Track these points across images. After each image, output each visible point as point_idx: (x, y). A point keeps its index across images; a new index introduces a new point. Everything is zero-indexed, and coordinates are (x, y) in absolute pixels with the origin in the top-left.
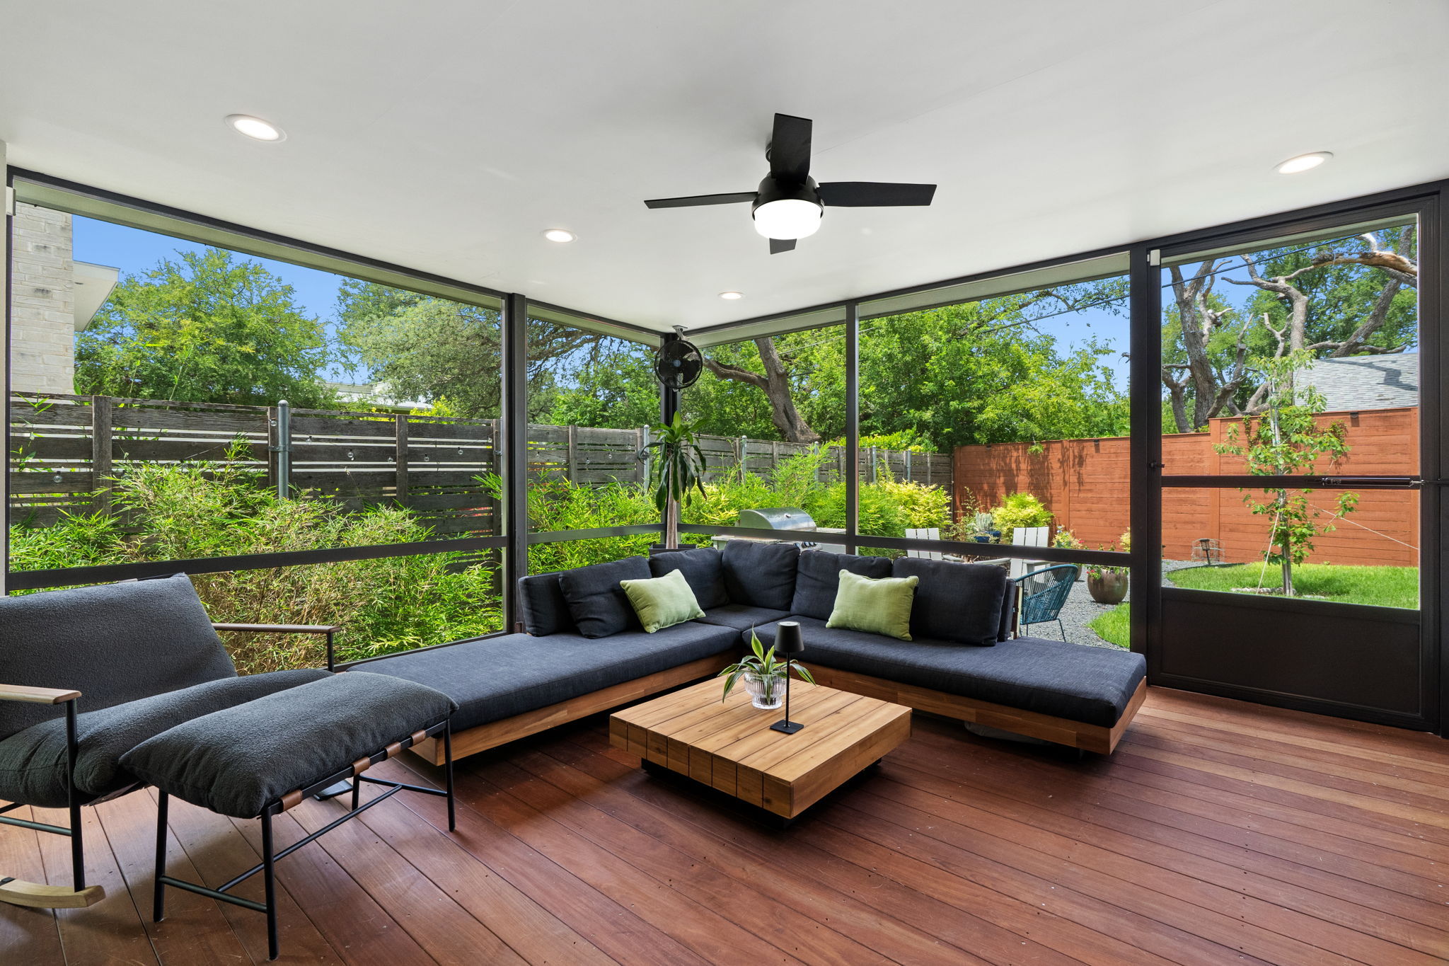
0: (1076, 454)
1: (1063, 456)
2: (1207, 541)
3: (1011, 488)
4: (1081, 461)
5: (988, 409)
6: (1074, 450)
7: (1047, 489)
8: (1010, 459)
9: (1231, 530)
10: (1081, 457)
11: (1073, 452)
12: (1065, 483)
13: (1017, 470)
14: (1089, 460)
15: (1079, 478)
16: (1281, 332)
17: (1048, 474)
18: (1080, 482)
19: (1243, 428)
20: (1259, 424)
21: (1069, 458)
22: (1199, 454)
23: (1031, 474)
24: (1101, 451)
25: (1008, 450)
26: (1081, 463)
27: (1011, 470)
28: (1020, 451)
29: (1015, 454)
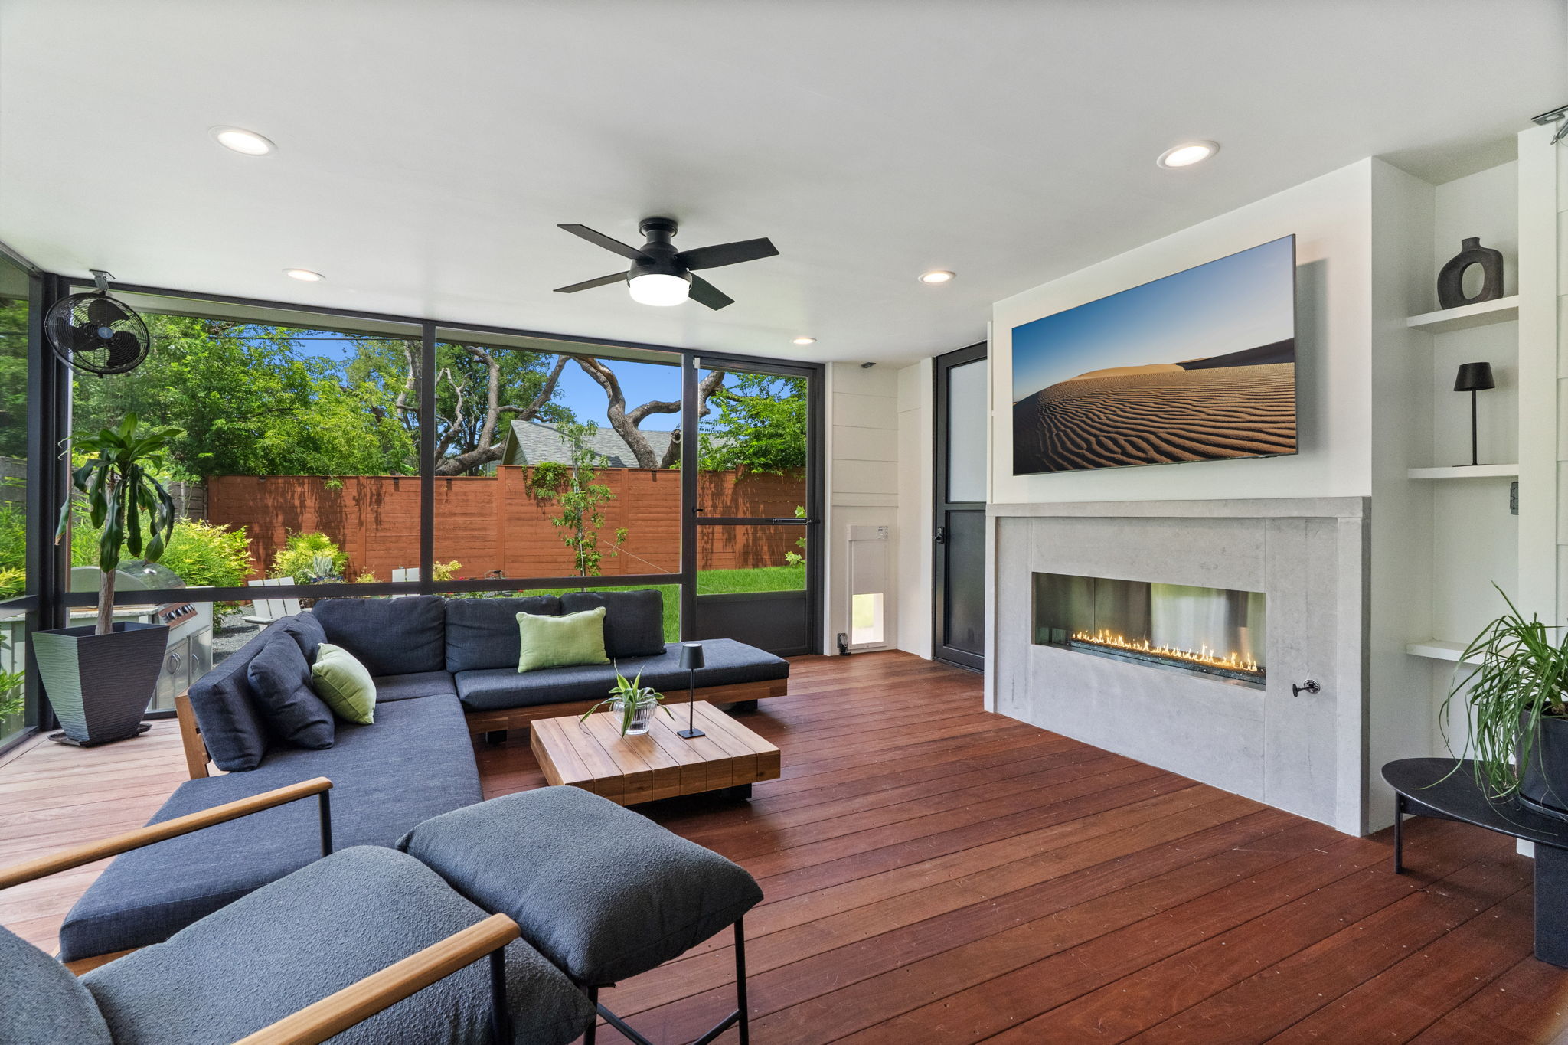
0: (374, 491)
1: (359, 492)
2: (499, 572)
3: (294, 527)
4: (379, 499)
5: (269, 433)
6: (370, 487)
7: (339, 529)
8: (293, 496)
9: (513, 562)
10: (379, 494)
11: (371, 489)
12: (361, 523)
13: (301, 507)
14: (387, 499)
15: (376, 518)
16: (460, 388)
17: (341, 512)
18: (378, 521)
19: (522, 476)
20: (533, 473)
21: (365, 495)
22: (489, 496)
23: (320, 512)
24: (401, 489)
25: (289, 483)
26: (379, 501)
27: (293, 507)
28: (306, 486)
29: (299, 489)
